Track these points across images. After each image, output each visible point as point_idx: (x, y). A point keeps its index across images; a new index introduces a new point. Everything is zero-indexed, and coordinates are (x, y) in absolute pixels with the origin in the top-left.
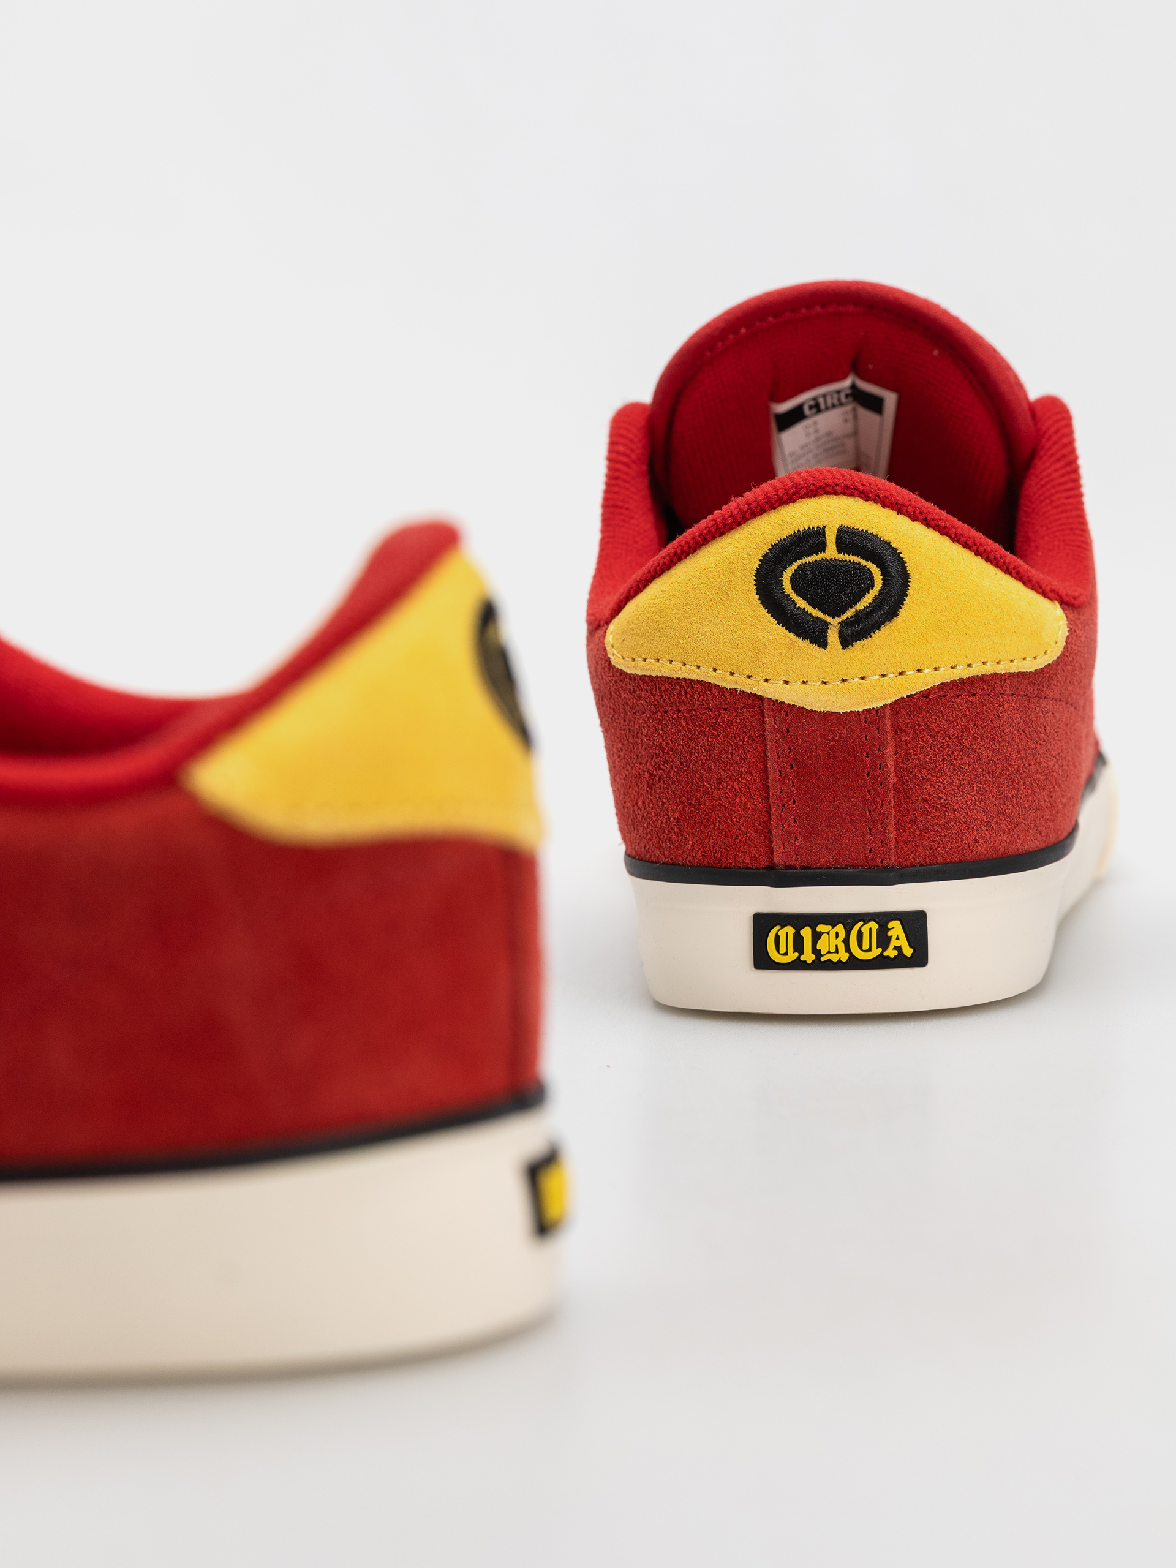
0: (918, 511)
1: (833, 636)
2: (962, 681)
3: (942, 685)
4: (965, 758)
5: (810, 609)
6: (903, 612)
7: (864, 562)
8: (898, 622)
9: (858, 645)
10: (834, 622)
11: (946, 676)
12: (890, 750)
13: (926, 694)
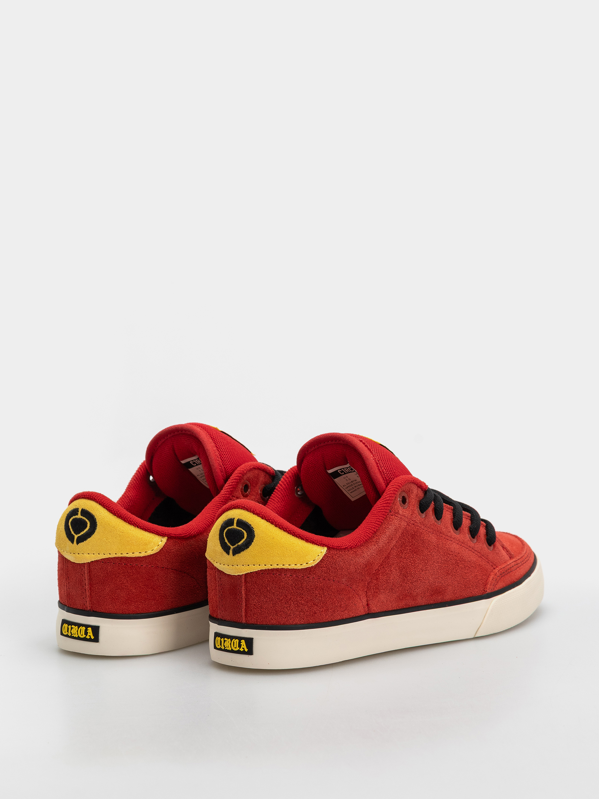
0: (263, 516)
1: (231, 552)
2: (268, 569)
3: (261, 570)
4: (268, 593)
5: (228, 543)
6: (250, 547)
7: (243, 530)
8: (249, 549)
9: (237, 555)
10: (232, 547)
11: (263, 568)
12: (243, 588)
13: (256, 572)
